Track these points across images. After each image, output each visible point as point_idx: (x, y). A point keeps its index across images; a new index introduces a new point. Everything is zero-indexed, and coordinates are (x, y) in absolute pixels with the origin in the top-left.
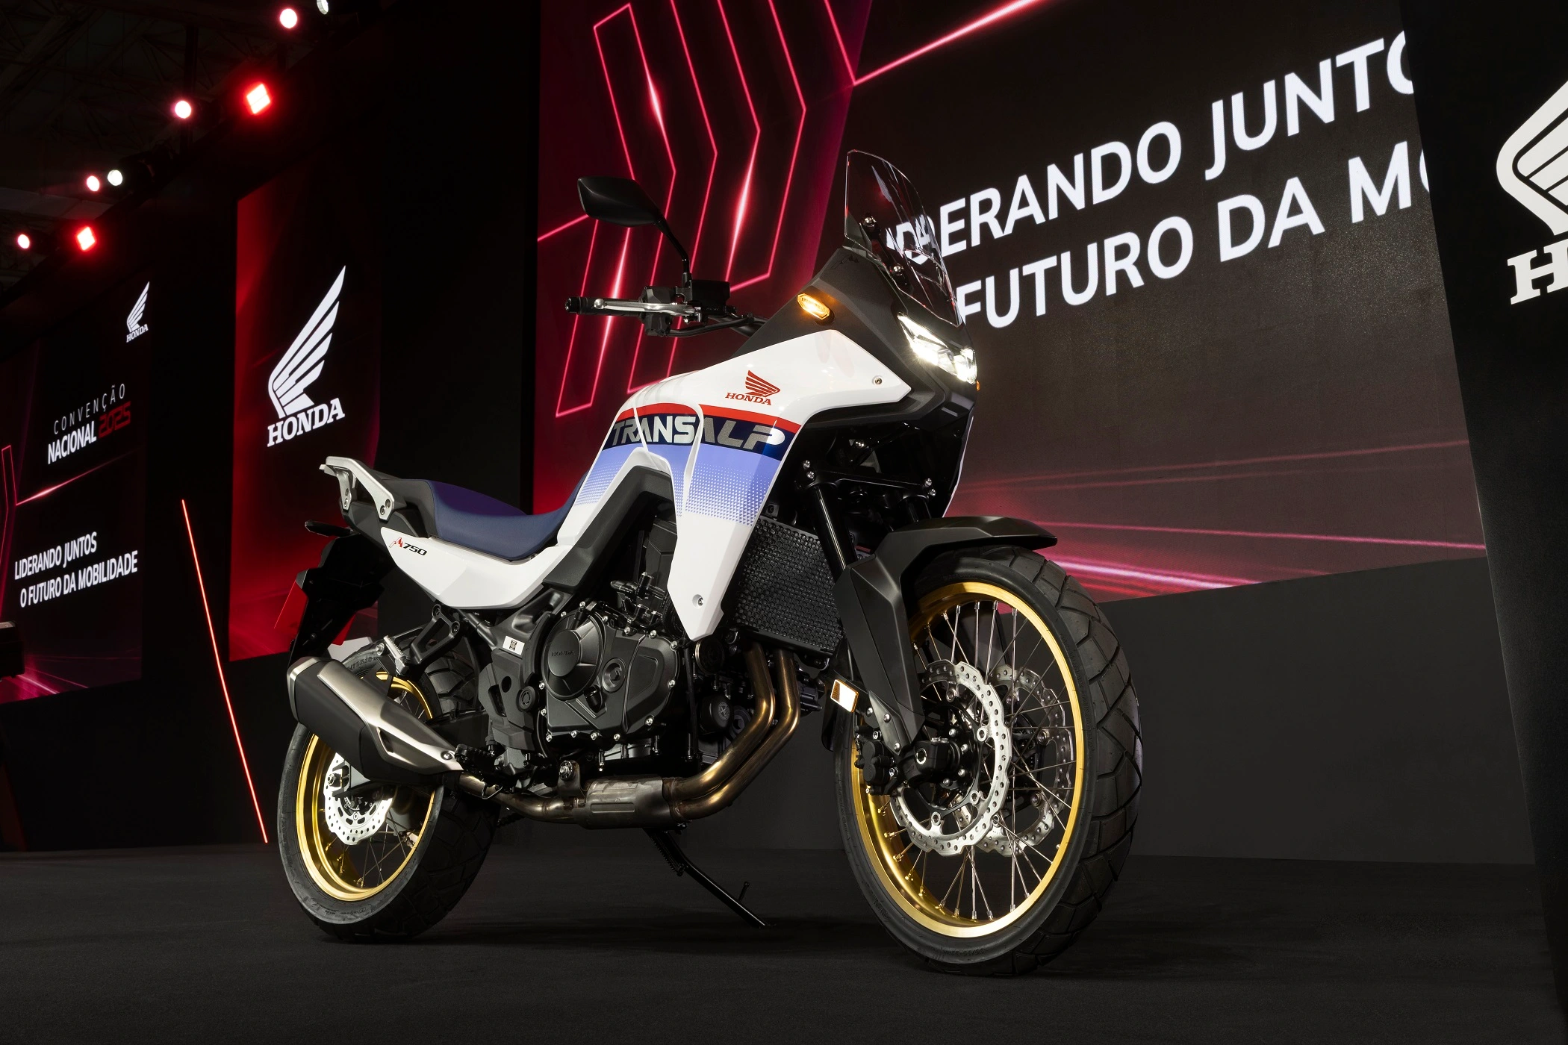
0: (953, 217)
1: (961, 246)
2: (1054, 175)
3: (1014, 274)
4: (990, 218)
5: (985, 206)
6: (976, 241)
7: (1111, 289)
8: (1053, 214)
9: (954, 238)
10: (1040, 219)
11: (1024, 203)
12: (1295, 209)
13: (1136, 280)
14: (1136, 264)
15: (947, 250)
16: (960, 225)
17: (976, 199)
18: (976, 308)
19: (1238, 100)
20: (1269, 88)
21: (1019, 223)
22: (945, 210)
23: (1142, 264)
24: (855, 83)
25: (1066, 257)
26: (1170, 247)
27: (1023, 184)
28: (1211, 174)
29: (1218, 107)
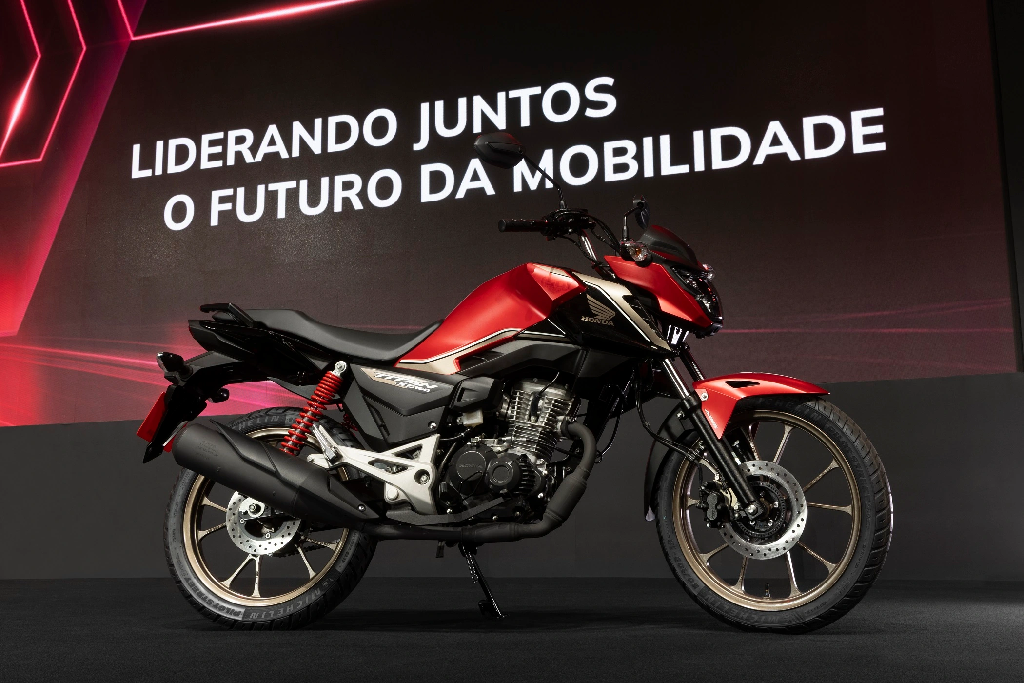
0: (212, 143)
1: (219, 164)
2: (298, 129)
3: (261, 189)
4: (244, 148)
5: (240, 140)
6: (231, 161)
7: (338, 207)
8: (296, 153)
9: (212, 157)
10: (284, 155)
11: (272, 142)
12: (475, 177)
13: (358, 205)
14: (358, 195)
15: (205, 164)
16: (218, 149)
17: (233, 134)
18: (228, 206)
19: (439, 105)
20: (462, 102)
21: (267, 156)
22: (206, 138)
23: (363, 195)
24: (133, 38)
25: (304, 184)
26: (384, 188)
27: (272, 130)
28: (417, 147)
29: (425, 107)
